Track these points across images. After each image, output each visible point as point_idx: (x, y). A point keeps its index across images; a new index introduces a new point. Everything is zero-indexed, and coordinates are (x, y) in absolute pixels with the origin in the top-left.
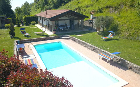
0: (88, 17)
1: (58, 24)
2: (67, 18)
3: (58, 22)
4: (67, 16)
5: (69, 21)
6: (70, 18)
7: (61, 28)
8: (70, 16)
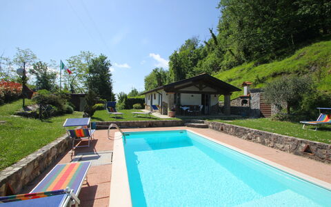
0: (240, 90)
1: (179, 102)
2: (198, 90)
3: (179, 95)
4: (198, 85)
5: (200, 95)
6: (203, 90)
7: (185, 108)
8: (204, 86)
